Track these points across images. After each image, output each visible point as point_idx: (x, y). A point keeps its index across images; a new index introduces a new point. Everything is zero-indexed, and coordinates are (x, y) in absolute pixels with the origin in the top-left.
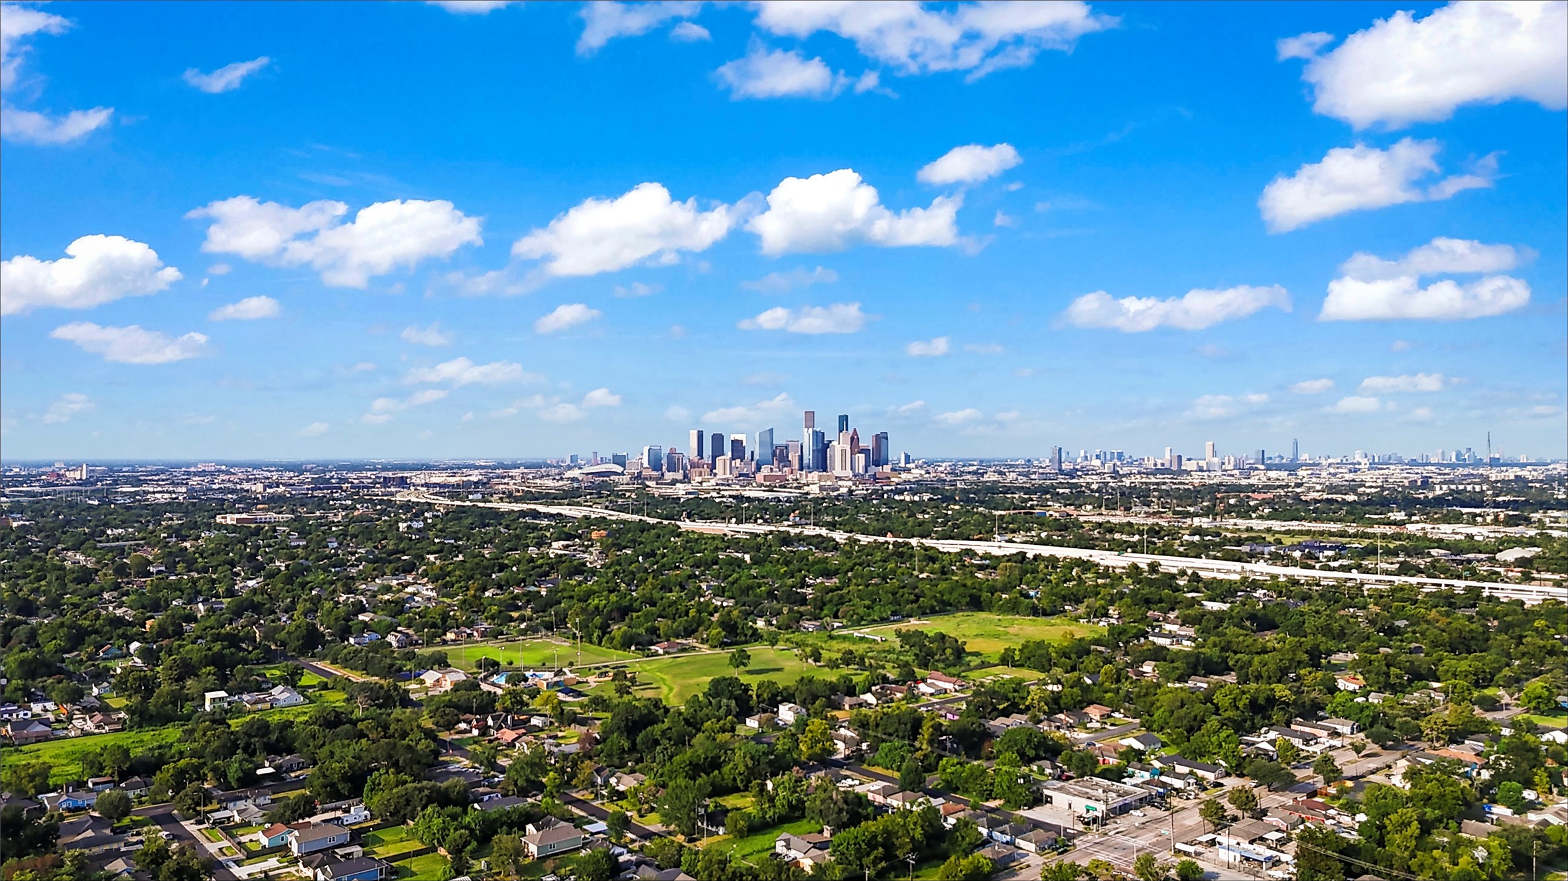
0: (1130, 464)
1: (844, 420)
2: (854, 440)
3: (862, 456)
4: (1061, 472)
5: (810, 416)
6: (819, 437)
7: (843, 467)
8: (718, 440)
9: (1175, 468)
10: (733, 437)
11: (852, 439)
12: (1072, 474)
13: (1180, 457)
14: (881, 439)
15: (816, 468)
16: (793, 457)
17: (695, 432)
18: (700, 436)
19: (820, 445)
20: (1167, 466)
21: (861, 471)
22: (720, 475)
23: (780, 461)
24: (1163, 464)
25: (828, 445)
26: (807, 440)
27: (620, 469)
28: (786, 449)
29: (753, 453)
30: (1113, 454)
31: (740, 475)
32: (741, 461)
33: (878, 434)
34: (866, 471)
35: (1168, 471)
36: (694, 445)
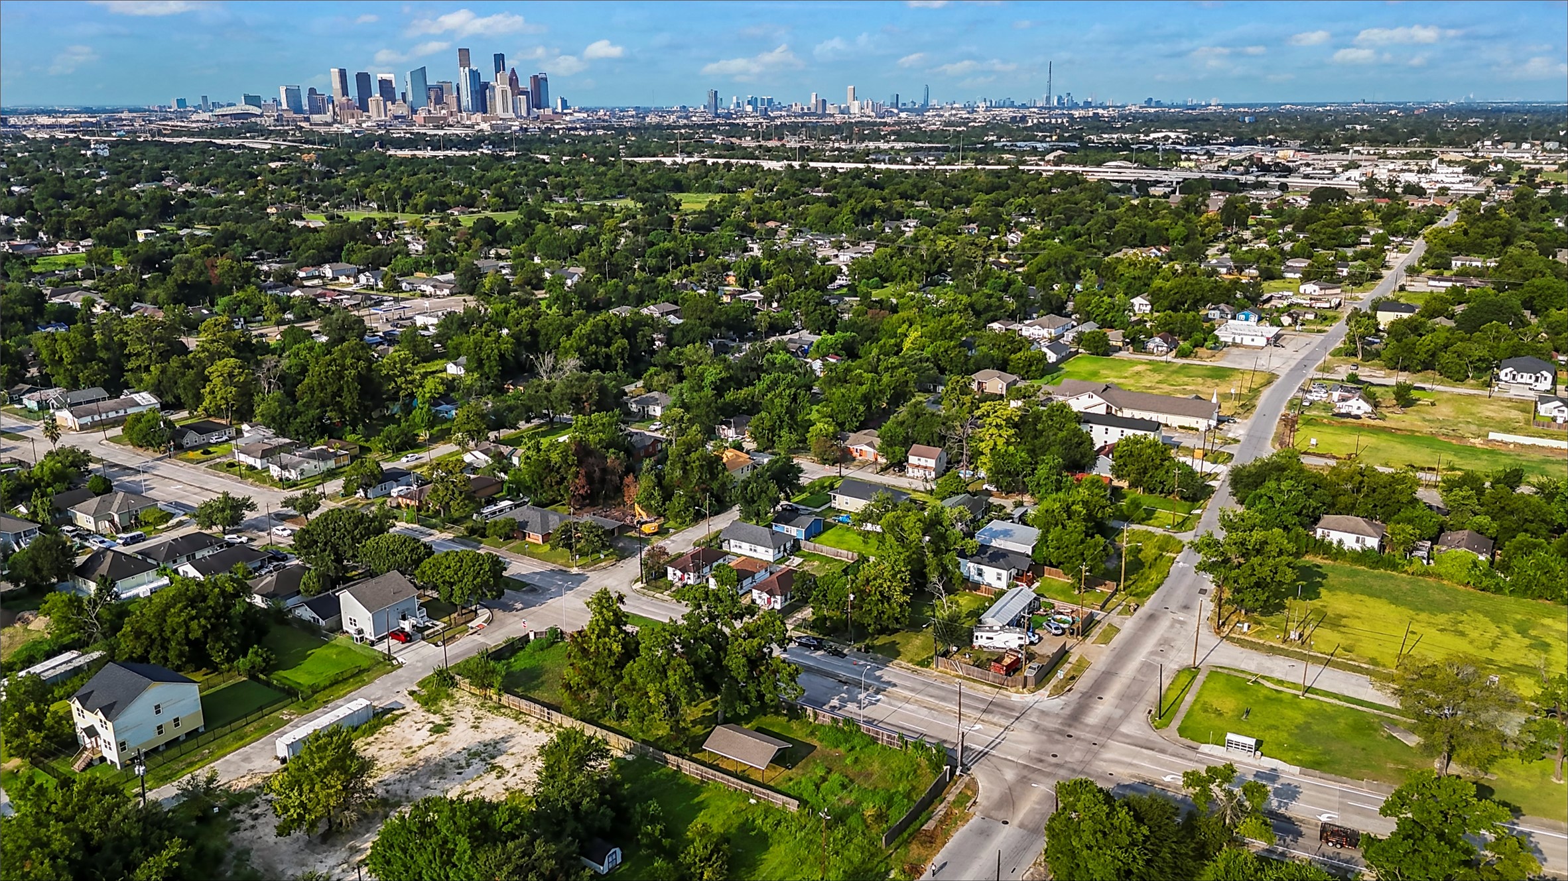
0: (778, 109)
1: (499, 60)
2: (513, 81)
3: (523, 97)
4: (718, 116)
5: (464, 55)
6: (475, 75)
7: (505, 110)
8: (363, 80)
9: (820, 112)
10: (379, 76)
11: (511, 79)
12: (728, 116)
13: (824, 101)
14: (539, 82)
15: (476, 111)
16: (451, 99)
17: (335, 72)
18: (343, 74)
19: (478, 87)
20: (813, 110)
21: (524, 114)
22: (375, 117)
23: (436, 104)
24: (809, 109)
25: (486, 86)
26: (463, 80)
27: (258, 111)
28: (441, 89)
29: (404, 95)
30: (763, 100)
31: (396, 118)
32: (393, 103)
33: (535, 77)
34: (529, 114)
35: (814, 114)
36: (337, 85)
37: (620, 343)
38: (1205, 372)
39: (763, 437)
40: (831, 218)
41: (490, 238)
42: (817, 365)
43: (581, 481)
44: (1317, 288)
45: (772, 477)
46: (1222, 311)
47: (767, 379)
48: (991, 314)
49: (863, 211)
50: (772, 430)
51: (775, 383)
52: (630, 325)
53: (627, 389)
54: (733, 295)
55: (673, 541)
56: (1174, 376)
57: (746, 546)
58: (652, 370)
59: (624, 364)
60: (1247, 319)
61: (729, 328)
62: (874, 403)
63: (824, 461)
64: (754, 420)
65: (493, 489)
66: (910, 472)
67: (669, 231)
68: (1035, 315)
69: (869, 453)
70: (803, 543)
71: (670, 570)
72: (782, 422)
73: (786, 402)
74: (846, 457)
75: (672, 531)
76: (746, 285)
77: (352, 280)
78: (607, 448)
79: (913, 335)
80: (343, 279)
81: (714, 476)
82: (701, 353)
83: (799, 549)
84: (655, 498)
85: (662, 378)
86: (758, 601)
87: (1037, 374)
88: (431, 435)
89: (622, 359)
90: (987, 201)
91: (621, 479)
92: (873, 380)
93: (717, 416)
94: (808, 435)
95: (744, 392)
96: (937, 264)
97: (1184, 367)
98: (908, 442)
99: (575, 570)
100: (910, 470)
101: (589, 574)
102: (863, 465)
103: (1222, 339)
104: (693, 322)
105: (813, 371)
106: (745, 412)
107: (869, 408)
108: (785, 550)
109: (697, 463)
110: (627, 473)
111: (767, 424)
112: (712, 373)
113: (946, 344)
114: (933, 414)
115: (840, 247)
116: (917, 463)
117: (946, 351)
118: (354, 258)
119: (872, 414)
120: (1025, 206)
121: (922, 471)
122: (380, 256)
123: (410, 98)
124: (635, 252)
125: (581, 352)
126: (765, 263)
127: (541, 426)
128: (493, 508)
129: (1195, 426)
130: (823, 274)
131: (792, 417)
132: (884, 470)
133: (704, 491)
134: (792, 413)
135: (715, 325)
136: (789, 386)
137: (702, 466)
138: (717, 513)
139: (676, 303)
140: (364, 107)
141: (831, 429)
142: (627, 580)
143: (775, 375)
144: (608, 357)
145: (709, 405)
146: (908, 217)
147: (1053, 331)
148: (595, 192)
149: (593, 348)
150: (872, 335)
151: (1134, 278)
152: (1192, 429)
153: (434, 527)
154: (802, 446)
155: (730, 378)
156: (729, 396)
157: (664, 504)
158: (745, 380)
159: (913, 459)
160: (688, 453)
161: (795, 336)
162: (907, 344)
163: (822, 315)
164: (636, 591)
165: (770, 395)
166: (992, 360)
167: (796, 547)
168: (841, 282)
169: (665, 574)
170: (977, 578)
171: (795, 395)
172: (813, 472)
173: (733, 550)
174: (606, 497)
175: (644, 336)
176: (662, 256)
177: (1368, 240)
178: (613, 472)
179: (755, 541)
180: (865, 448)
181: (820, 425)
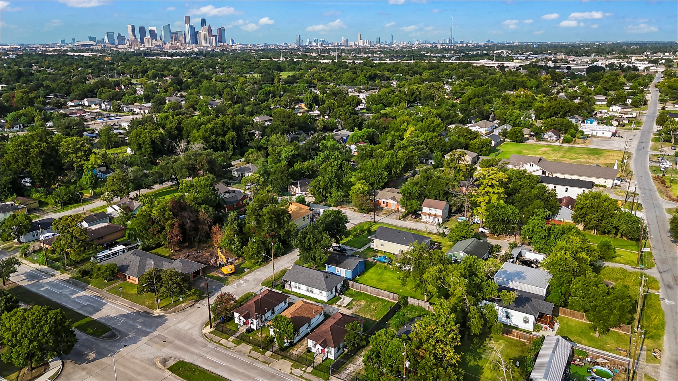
0: (327, 44)
1: (203, 21)
2: (210, 31)
3: (214, 38)
4: (301, 46)
5: (187, 19)
6: (192, 28)
7: (206, 43)
8: (142, 30)
9: (346, 45)
10: (150, 28)
11: (208, 30)
12: (305, 46)
13: (347, 40)
14: (221, 31)
15: (192, 43)
16: (181, 38)
17: (129, 26)
18: (133, 27)
19: (194, 33)
21: (214, 45)
22: (147, 46)
23: (175, 40)
24: (341, 44)
25: (197, 33)
26: (187, 30)
27: (94, 43)
28: (177, 34)
29: (160, 37)
30: (320, 40)
31: (157, 46)
32: (156, 40)
33: (220, 29)
34: (216, 45)
35: (343, 46)
36: (130, 32)
37: (232, 134)
38: (586, 151)
39: (319, 193)
40: (354, 79)
41: (179, 87)
42: (353, 147)
43: (175, 231)
44: (620, 108)
45: (325, 230)
46: (577, 119)
47: (322, 155)
48: (450, 120)
49: (370, 76)
50: (325, 189)
51: (327, 158)
52: (237, 123)
53: (233, 163)
54: (303, 113)
55: (246, 281)
56: (568, 154)
57: (304, 287)
58: (250, 150)
59: (234, 147)
60: (591, 123)
61: (300, 129)
62: (394, 170)
63: (362, 211)
64: (313, 182)
65: (119, 234)
66: (424, 218)
67: (272, 84)
68: (473, 122)
69: (393, 205)
70: (351, 283)
71: (236, 315)
72: (332, 183)
73: (335, 169)
74: (376, 208)
75: (246, 270)
76: (311, 108)
77: (98, 107)
78: (200, 204)
79: (411, 129)
80: (93, 106)
81: (280, 226)
82: (281, 139)
83: (348, 288)
84: (234, 243)
85: (255, 155)
86: (313, 350)
87: (487, 152)
88: (95, 193)
89: (232, 144)
90: (430, 73)
91: (210, 228)
92: (392, 155)
93: (288, 179)
94: (350, 192)
95: (307, 164)
96: (413, 97)
97: (571, 149)
98: (421, 197)
99: (157, 312)
100: (424, 217)
101: (168, 316)
102: (389, 213)
103: (585, 133)
104: (278, 123)
105: (350, 151)
106: (307, 177)
107: (390, 173)
108: (336, 291)
109: (267, 216)
110: (214, 223)
111: (322, 184)
112: (287, 151)
113: (431, 134)
114: (439, 178)
115: (360, 92)
116: (429, 212)
117: (432, 138)
118: (103, 96)
119: (392, 178)
120: (450, 75)
121: (432, 218)
122: (116, 95)
123: (163, 38)
124: (253, 93)
125: (206, 139)
126: (321, 96)
127: (172, 186)
128: (108, 252)
129: (604, 184)
130: (353, 100)
131: (339, 180)
132: (405, 216)
133: (273, 237)
134: (339, 177)
135: (291, 126)
136: (336, 159)
137: (271, 218)
138: (283, 254)
139: (271, 116)
140: (142, 42)
141: (366, 188)
142: (199, 323)
143: (326, 152)
144: (223, 143)
145: (283, 172)
146: (393, 80)
147: (487, 129)
148: (239, 70)
149: (213, 137)
150: (385, 129)
151: (523, 102)
152: (602, 186)
153: (57, 268)
154: (346, 200)
155: (298, 155)
156: (297, 166)
157: (241, 248)
158: (308, 156)
159: (425, 210)
160: (261, 208)
161: (339, 133)
162: (406, 135)
163: (354, 120)
164: (205, 336)
165: (324, 165)
166: (460, 144)
167: (345, 288)
168: (362, 107)
169: (233, 318)
170: (504, 319)
171: (341, 164)
172: (354, 219)
173: (294, 290)
174: (200, 242)
175: (247, 131)
176: (266, 94)
177: (627, 88)
178: (204, 223)
179: (311, 284)
180: (390, 201)
181: (358, 185)
